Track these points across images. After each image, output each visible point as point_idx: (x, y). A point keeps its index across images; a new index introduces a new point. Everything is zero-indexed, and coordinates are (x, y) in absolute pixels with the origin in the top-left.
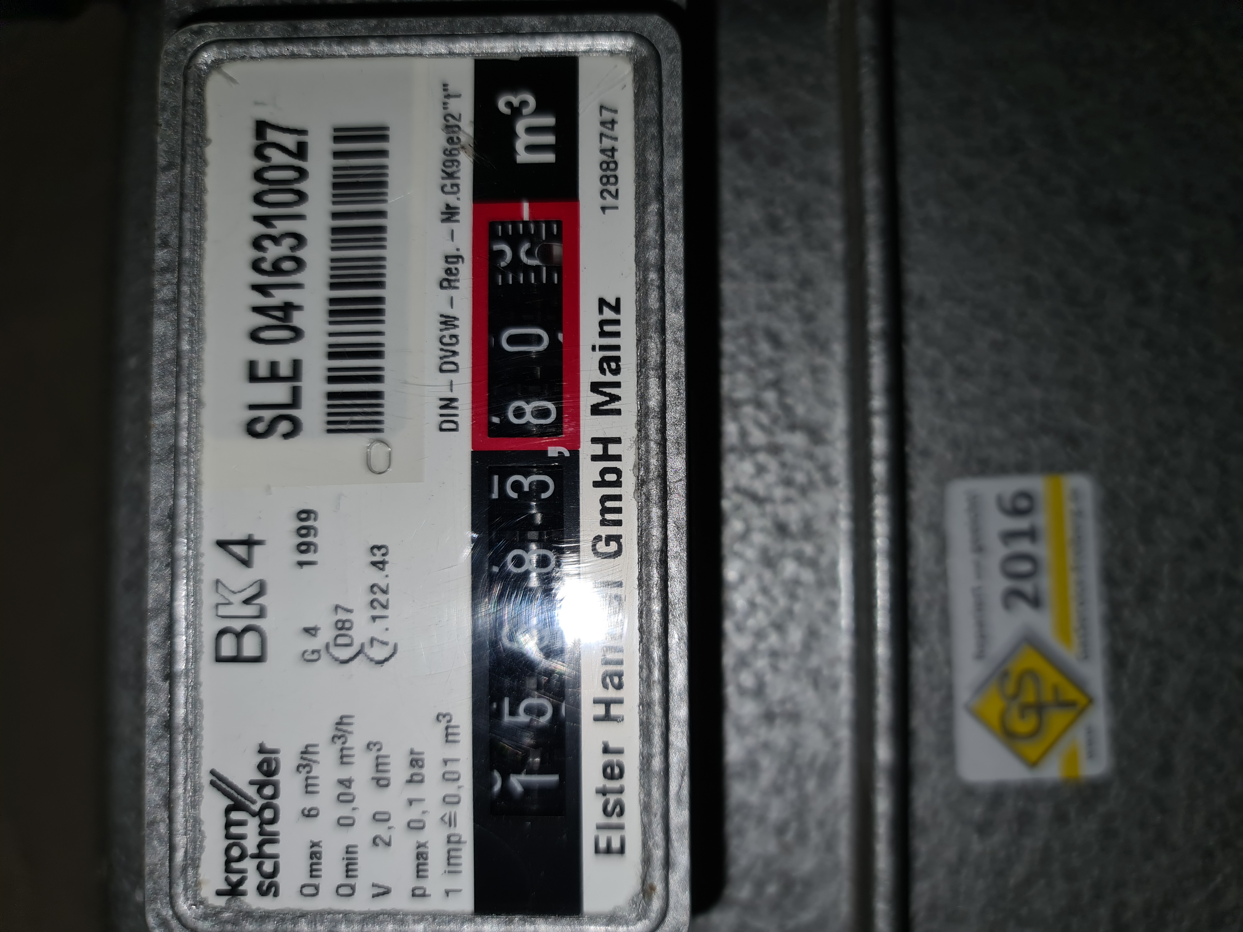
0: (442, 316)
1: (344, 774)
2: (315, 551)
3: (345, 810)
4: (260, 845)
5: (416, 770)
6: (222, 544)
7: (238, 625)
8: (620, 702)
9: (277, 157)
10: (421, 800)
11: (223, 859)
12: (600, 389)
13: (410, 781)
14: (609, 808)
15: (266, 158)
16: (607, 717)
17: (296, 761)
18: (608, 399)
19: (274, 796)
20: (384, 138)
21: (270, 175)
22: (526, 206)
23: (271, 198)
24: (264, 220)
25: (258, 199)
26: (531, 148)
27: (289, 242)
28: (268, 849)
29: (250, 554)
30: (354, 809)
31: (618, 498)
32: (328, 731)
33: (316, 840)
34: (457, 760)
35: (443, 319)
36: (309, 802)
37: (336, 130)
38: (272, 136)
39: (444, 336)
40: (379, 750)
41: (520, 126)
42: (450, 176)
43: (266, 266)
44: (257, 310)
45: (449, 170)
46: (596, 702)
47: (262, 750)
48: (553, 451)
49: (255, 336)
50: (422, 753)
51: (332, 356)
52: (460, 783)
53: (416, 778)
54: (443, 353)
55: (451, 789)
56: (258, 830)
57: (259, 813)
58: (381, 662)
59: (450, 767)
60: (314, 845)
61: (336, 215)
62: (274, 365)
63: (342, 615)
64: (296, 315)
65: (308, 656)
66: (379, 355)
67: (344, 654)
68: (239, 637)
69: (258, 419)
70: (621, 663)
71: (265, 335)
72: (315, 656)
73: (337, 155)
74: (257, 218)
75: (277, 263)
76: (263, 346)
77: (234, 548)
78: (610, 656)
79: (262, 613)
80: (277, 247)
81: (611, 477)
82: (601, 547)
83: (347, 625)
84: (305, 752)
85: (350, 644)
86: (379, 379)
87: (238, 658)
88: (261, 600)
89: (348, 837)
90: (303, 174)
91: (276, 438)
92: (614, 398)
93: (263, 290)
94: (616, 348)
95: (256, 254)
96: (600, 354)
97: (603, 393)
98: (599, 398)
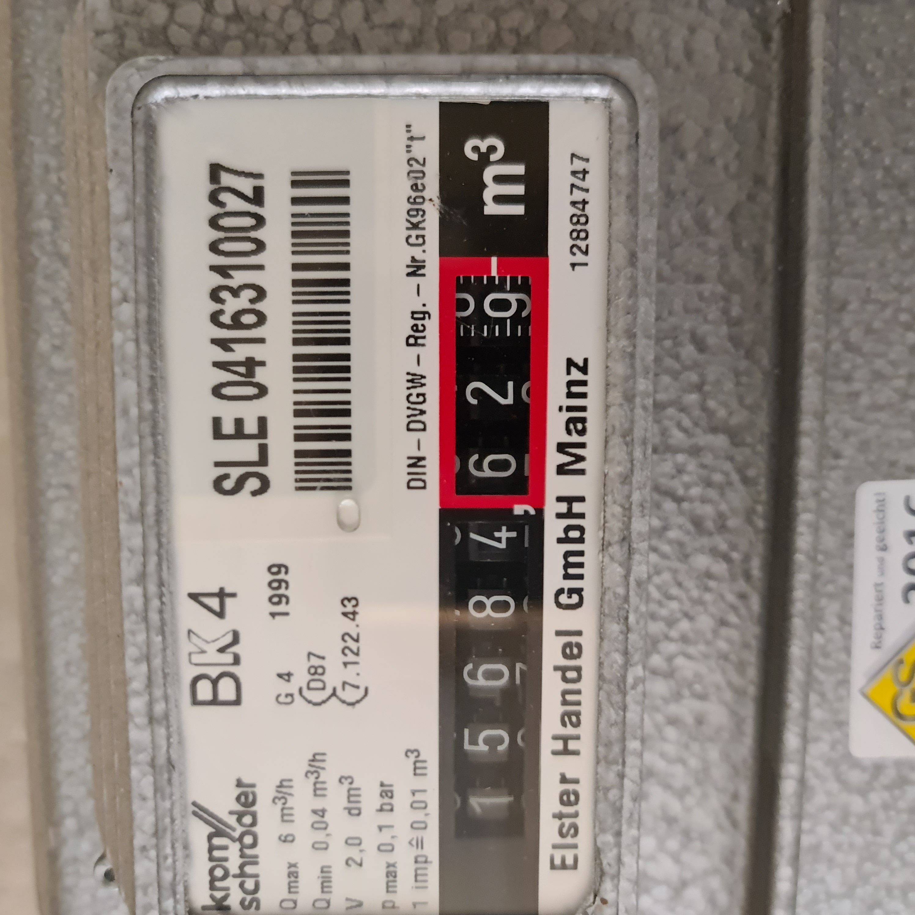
0: (408, 374)
1: (319, 804)
2: (287, 603)
3: (320, 836)
4: (241, 867)
5: (387, 800)
6: (194, 597)
7: (214, 672)
8: (575, 738)
9: (233, 202)
10: (391, 827)
11: (208, 878)
12: (567, 450)
13: (381, 810)
14: (565, 830)
15: (221, 204)
16: (566, 752)
17: (273, 793)
18: (573, 459)
19: (254, 824)
20: (346, 183)
21: (226, 222)
22: (494, 261)
23: (226, 247)
24: (221, 271)
25: (214, 247)
26: (499, 199)
27: (251, 294)
28: (249, 869)
29: (222, 605)
30: (328, 835)
31: (581, 553)
32: (302, 767)
33: (293, 862)
34: (424, 791)
35: (410, 377)
36: (286, 829)
37: (294, 173)
38: (226, 179)
39: (410, 395)
40: (351, 783)
41: (489, 174)
42: (415, 226)
43: (226, 319)
44: (218, 365)
45: (414, 220)
47: (239, 784)
48: (519, 510)
49: (217, 391)
50: (391, 786)
51: (298, 414)
52: (428, 810)
53: (386, 807)
54: (410, 412)
55: (419, 816)
56: (239, 853)
57: (240, 839)
58: (352, 704)
59: (418, 797)
60: (291, 865)
61: (296, 267)
62: (239, 423)
63: (315, 661)
64: (258, 370)
65: (282, 699)
66: (347, 413)
67: (317, 696)
68: (215, 682)
69: (226, 476)
70: (578, 703)
71: (228, 391)
72: (289, 699)
73: (295, 201)
74: (213, 268)
75: (236, 316)
76: (225, 402)
77: (206, 600)
78: (569, 697)
79: (237, 660)
80: (237, 300)
81: (574, 534)
82: (564, 599)
83: (320, 671)
84: (281, 786)
85: (324, 688)
86: (347, 437)
87: (215, 701)
88: (234, 649)
89: (323, 859)
90: (260, 221)
91: (244, 495)
92: (579, 458)
93: (224, 344)
94: (582, 408)
95: (214, 306)
96: (566, 415)
97: (569, 454)
98: (565, 459)
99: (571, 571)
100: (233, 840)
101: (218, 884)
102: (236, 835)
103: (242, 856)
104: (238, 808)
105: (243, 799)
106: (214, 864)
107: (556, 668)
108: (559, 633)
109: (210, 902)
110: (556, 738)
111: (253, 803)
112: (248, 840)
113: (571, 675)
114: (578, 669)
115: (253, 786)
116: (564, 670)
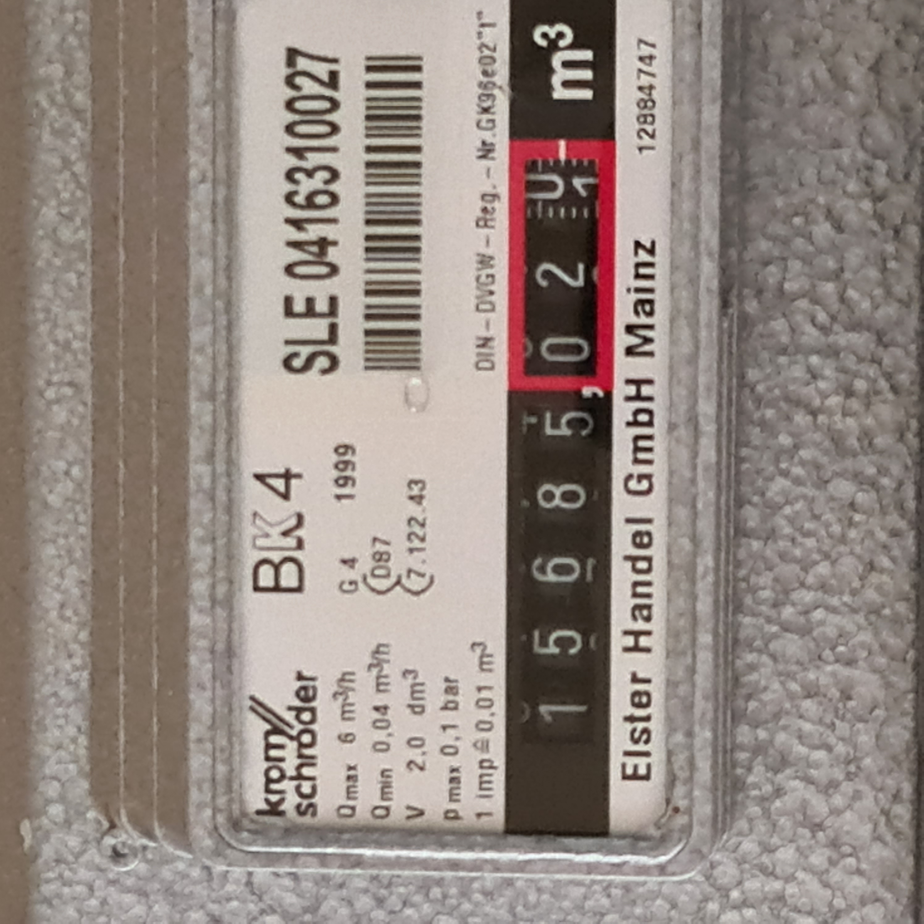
0: (478, 255)
1: (380, 701)
2: (354, 484)
3: (380, 735)
4: (299, 767)
5: (451, 698)
6: (260, 478)
7: (276, 557)
8: (648, 633)
9: (308, 87)
10: (453, 727)
11: (263, 780)
12: (635, 331)
13: (445, 708)
14: (637, 735)
15: (297, 88)
16: (636, 648)
17: (334, 688)
18: (642, 341)
19: (313, 721)
20: (418, 69)
21: (302, 105)
22: (562, 144)
23: (303, 129)
24: (298, 152)
25: (290, 130)
26: (567, 84)
27: (326, 175)
28: (306, 771)
29: (287, 486)
30: (390, 735)
31: (650, 438)
32: (365, 659)
33: (352, 765)
34: (491, 688)
35: (480, 259)
36: (346, 728)
37: (368, 59)
39: (481, 276)
40: (415, 678)
41: (557, 60)
42: (486, 110)
43: (299, 199)
44: (291, 244)
45: (485, 105)
47: (300, 677)
48: (587, 391)
49: (289, 270)
50: (456, 681)
51: (369, 293)
52: (493, 709)
53: (451, 705)
54: (480, 293)
55: (484, 715)
56: (296, 753)
57: (298, 738)
58: (417, 593)
59: (485, 694)
60: (350, 768)
61: (369, 149)
62: (310, 302)
63: (380, 547)
64: (331, 251)
65: (346, 587)
66: (416, 293)
67: (381, 584)
68: (277, 568)
69: (295, 355)
70: (650, 596)
71: (300, 270)
72: (353, 587)
73: (370, 85)
74: (290, 150)
75: (310, 197)
76: (298, 282)
77: (272, 482)
78: (640, 590)
79: (300, 545)
80: (311, 180)
81: (644, 418)
82: (633, 485)
83: (385, 557)
84: (342, 680)
85: (388, 576)
86: (416, 317)
87: (277, 588)
88: (299, 533)
89: (384, 760)
90: (335, 105)
91: (313, 374)
92: (647, 340)
93: (297, 224)
94: (651, 290)
95: (289, 187)
96: (635, 297)
97: (637, 336)
98: (633, 341)
99: (642, 456)
100: (291, 738)
101: (274, 786)
102: (294, 733)
103: (300, 756)
104: (297, 703)
105: (302, 693)
106: (271, 764)
107: (627, 558)
108: (629, 521)
109: (264, 806)
110: (627, 633)
111: (314, 698)
112: (306, 738)
113: (642, 565)
114: (649, 559)
115: (313, 679)
116: (634, 559)
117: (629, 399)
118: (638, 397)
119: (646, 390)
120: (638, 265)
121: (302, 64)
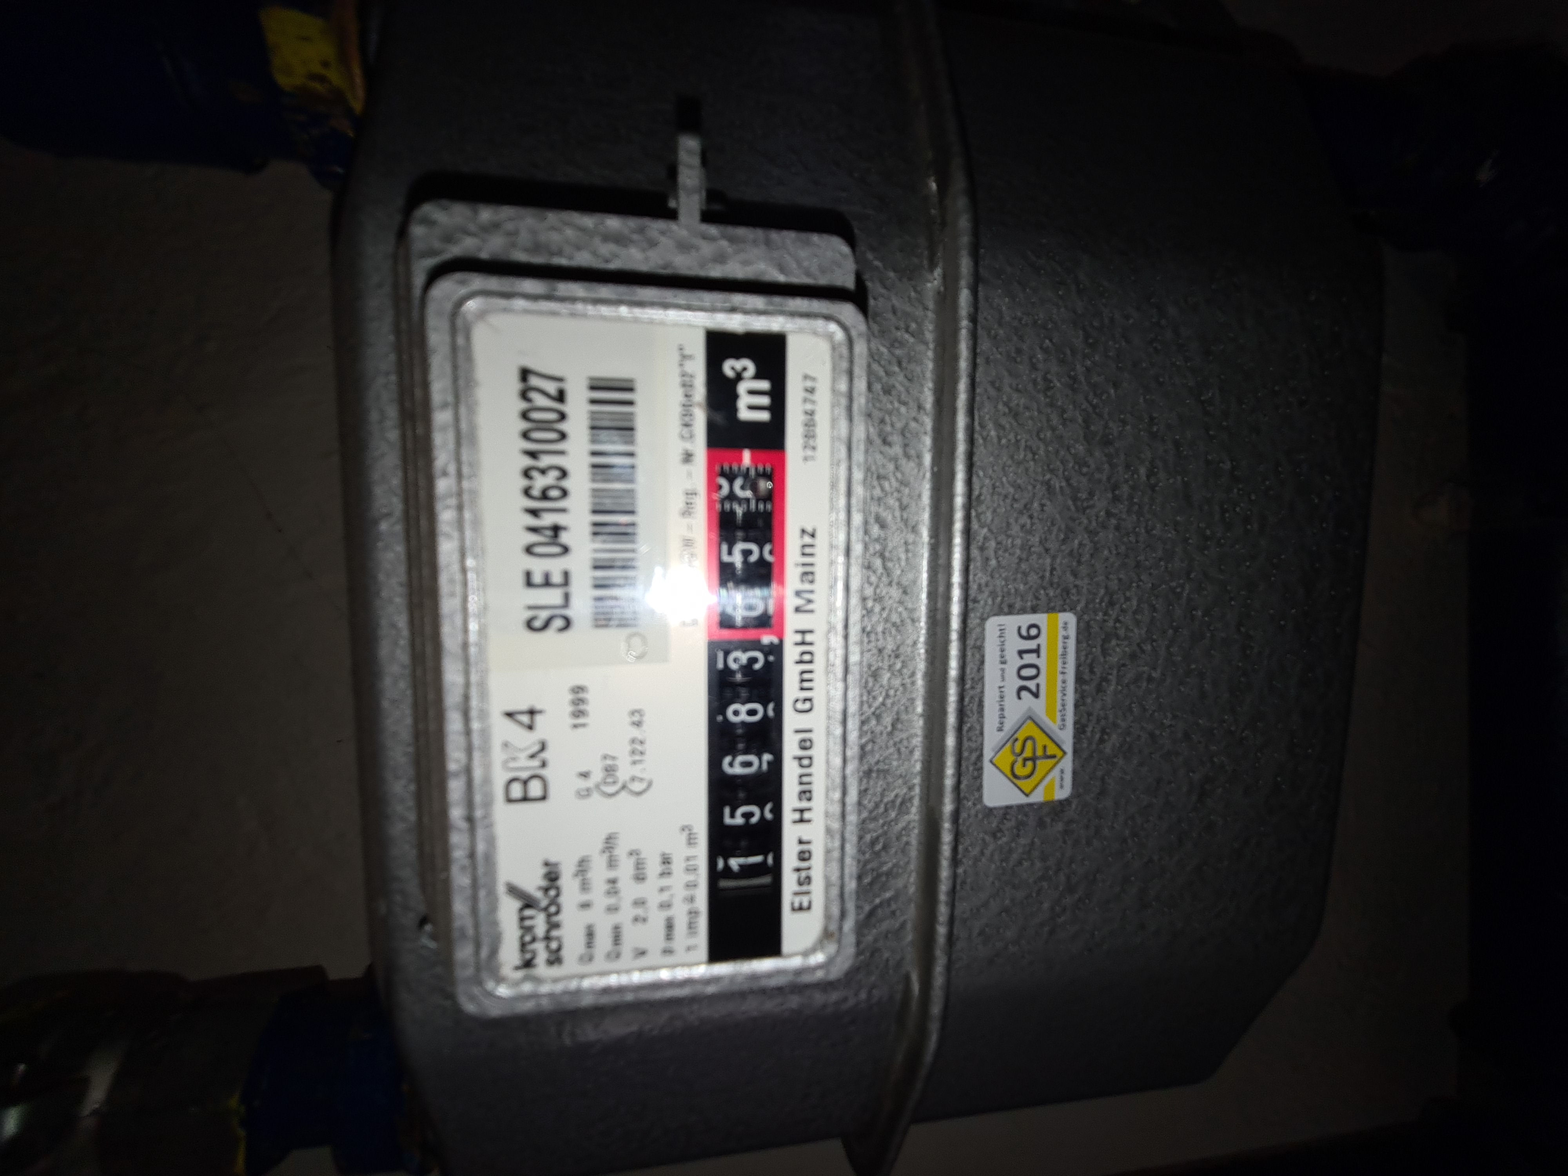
1: (612, 875)
2: (587, 716)
3: (612, 901)
4: (548, 931)
5: (666, 867)
6: (510, 715)
7: (524, 775)
8: (809, 809)
9: (540, 400)
10: (670, 887)
12: (801, 595)
13: (663, 874)
14: (801, 881)
15: (530, 401)
16: (802, 820)
17: (575, 869)
18: (806, 602)
19: (558, 895)
20: (631, 390)
21: (535, 415)
22: (746, 453)
23: (537, 435)
24: (533, 455)
25: (525, 435)
26: (752, 408)
27: (557, 473)
28: (555, 933)
29: (532, 720)
30: (619, 899)
31: (811, 671)
32: (600, 845)
33: (591, 923)
34: (697, 856)
35: (685, 542)
36: (584, 898)
37: (591, 380)
40: (639, 855)
41: (742, 388)
42: (687, 425)
43: (536, 492)
44: (531, 530)
45: (686, 421)
46: (795, 810)
47: (547, 864)
48: (765, 639)
49: (529, 550)
50: (671, 854)
51: (596, 568)
52: (698, 872)
53: (666, 872)
55: (691, 878)
56: (545, 921)
57: (546, 909)
58: (639, 794)
59: (691, 863)
60: (589, 927)
61: (593, 454)
62: (547, 575)
63: (609, 762)
64: (563, 535)
65: (582, 793)
66: (632, 568)
67: (611, 789)
68: (525, 783)
69: (536, 617)
70: (809, 783)
71: (538, 550)
72: (588, 793)
73: (593, 402)
74: (525, 452)
75: (544, 491)
76: (535, 558)
77: (519, 717)
78: (804, 779)
79: (544, 764)
80: (544, 477)
81: (807, 657)
82: (799, 706)
83: (613, 769)
84: (581, 862)
85: (614, 783)
87: (525, 799)
88: (544, 755)
89: (615, 918)
90: (563, 416)
91: (550, 633)
92: (810, 601)
93: (534, 513)
94: (812, 565)
95: (525, 482)
96: (801, 570)
97: (803, 598)
98: (799, 602)
99: (806, 685)
107: (795, 758)
108: (796, 731)
113: (806, 762)
114: (811, 758)
116: (800, 758)
117: (797, 644)
118: (803, 643)
119: (809, 638)
120: (804, 546)
121: (534, 381)
